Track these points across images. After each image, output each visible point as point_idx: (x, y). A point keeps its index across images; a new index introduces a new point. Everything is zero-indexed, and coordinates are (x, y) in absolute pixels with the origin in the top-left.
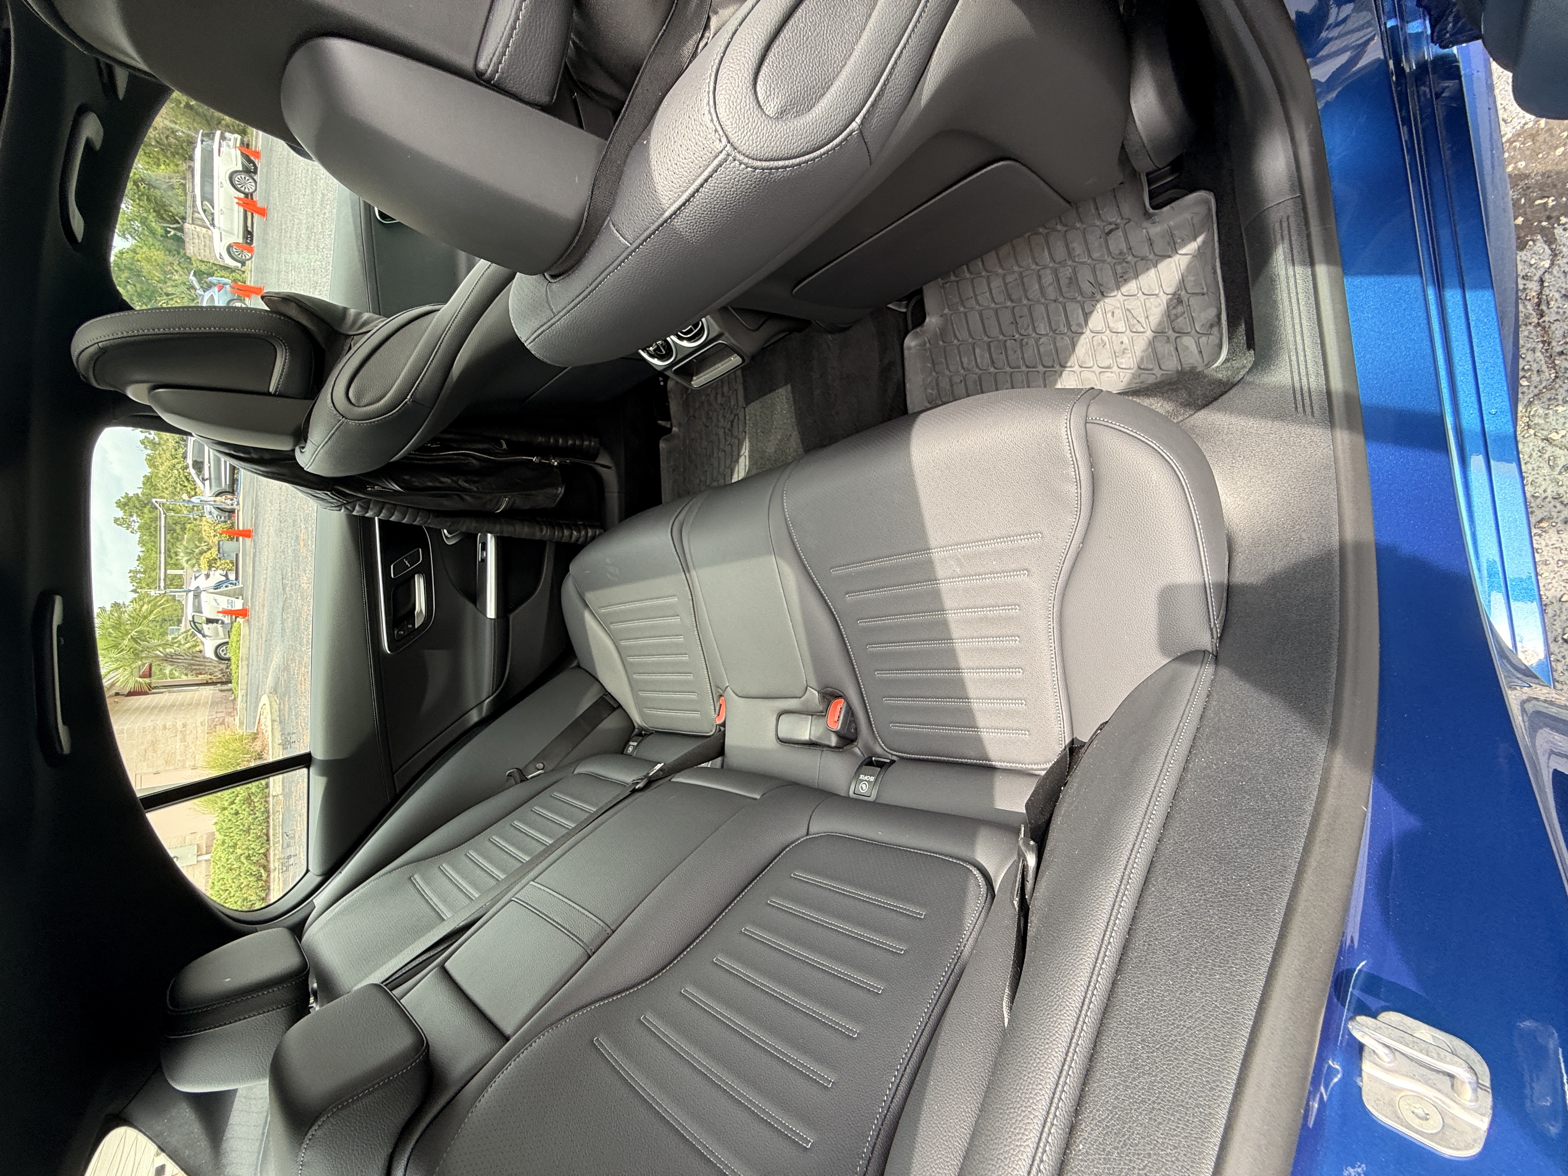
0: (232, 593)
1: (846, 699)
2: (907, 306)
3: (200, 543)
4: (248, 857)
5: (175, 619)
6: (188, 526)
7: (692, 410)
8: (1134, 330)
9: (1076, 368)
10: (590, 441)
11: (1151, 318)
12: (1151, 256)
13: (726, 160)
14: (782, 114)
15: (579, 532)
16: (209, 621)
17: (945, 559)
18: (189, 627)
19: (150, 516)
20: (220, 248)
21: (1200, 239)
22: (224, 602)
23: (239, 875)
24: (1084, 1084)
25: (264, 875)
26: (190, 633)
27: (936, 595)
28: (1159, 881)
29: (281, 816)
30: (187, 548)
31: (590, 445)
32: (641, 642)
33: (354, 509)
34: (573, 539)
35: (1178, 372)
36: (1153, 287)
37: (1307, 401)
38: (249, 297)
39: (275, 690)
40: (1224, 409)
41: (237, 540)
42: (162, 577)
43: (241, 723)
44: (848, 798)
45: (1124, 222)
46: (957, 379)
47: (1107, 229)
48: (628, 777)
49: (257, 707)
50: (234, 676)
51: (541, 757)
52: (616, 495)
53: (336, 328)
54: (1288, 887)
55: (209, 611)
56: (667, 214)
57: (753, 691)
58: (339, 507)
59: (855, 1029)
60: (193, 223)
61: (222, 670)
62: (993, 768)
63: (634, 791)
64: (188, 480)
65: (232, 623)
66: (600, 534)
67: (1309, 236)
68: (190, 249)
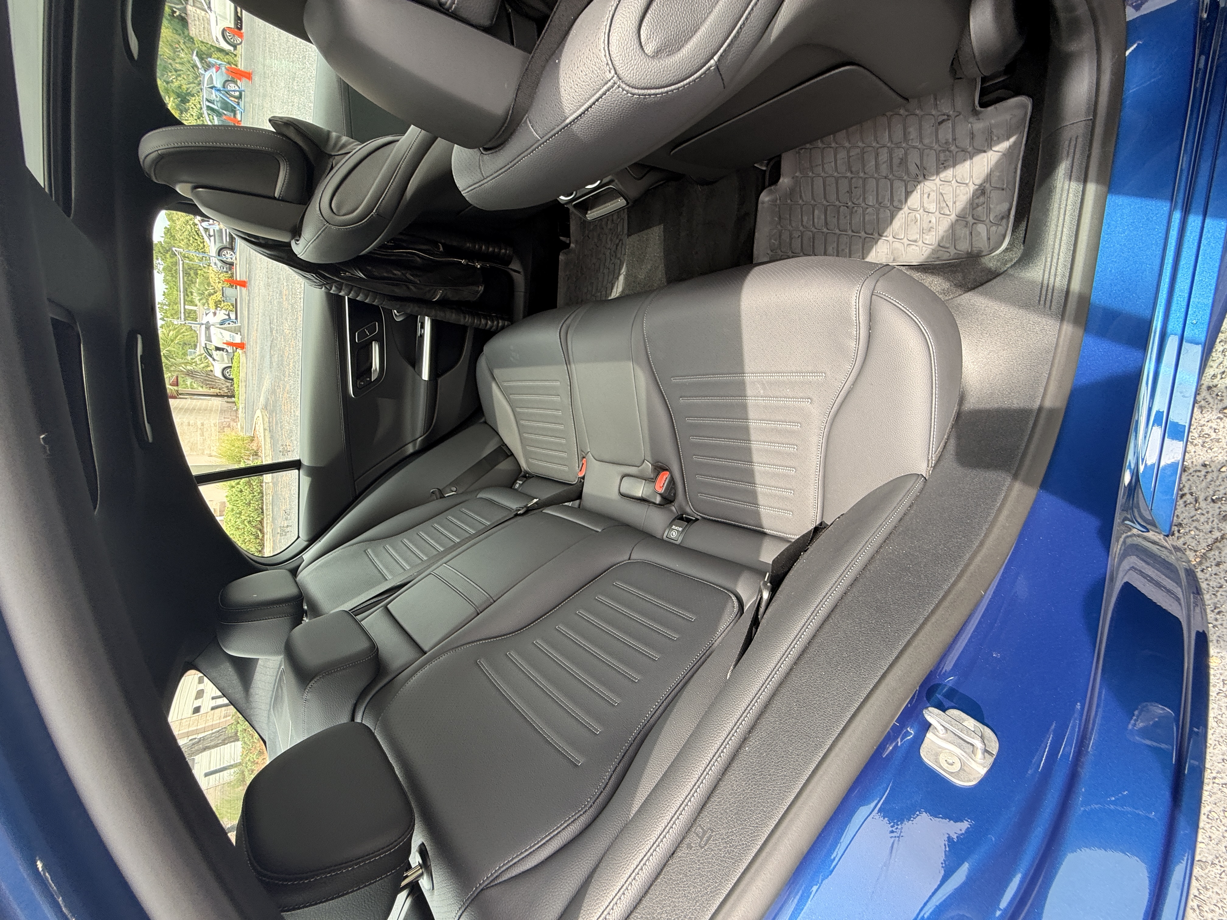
0: (233, 329)
1: (671, 473)
2: (767, 165)
3: (208, 286)
4: (249, 522)
5: (192, 344)
6: (199, 272)
7: (587, 232)
8: (942, 212)
9: (890, 238)
10: (506, 250)
11: (957, 204)
12: (970, 149)
13: (612, 87)
14: (657, 54)
15: (493, 322)
16: (218, 349)
17: (754, 382)
18: (203, 352)
19: (171, 260)
20: (216, 32)
21: (1012, 140)
22: (227, 336)
23: (244, 533)
24: (758, 719)
25: (260, 536)
26: (203, 356)
27: (744, 407)
28: (836, 616)
29: (271, 498)
30: (199, 290)
31: (505, 254)
32: (531, 411)
33: (331, 288)
34: (488, 327)
35: (968, 253)
36: (965, 176)
37: (1049, 296)
38: (240, 80)
39: (265, 407)
40: (986, 294)
41: (236, 288)
42: (182, 311)
43: (242, 428)
44: (662, 540)
45: (956, 114)
46: (796, 234)
47: (941, 119)
48: (514, 504)
49: (253, 417)
50: (236, 393)
51: (455, 483)
52: (522, 294)
53: (323, 149)
54: (914, 630)
55: (217, 341)
56: (568, 121)
57: (606, 457)
58: (321, 286)
59: (637, 677)
60: (194, 6)
61: (227, 387)
62: (764, 534)
63: (516, 515)
64: (198, 234)
65: (234, 352)
66: (508, 326)
67: (1089, 157)
68: (193, 31)
